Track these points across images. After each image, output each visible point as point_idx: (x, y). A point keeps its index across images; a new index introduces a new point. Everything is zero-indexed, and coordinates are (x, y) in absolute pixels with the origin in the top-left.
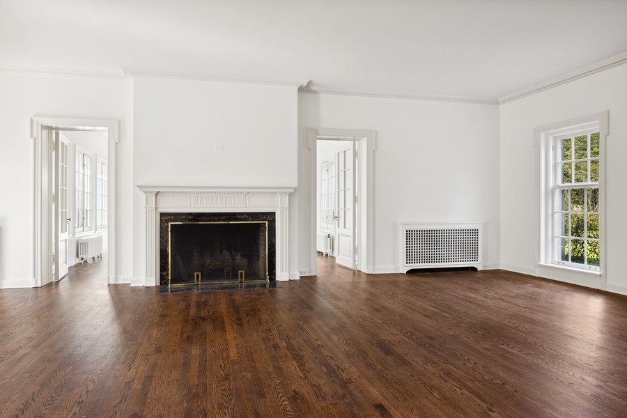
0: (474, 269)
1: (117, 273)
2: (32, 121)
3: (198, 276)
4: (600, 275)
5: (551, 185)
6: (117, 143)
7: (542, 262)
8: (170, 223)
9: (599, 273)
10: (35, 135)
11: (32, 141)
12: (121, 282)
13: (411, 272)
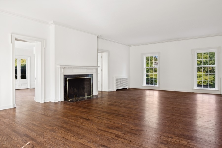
0: (126, 88)
1: (45, 98)
2: (11, 35)
3: (75, 96)
4: (158, 87)
5: (145, 67)
6: (44, 48)
7: (143, 85)
8: (67, 78)
9: (158, 86)
10: (13, 42)
11: (12, 44)
12: (46, 102)
13: (117, 90)
